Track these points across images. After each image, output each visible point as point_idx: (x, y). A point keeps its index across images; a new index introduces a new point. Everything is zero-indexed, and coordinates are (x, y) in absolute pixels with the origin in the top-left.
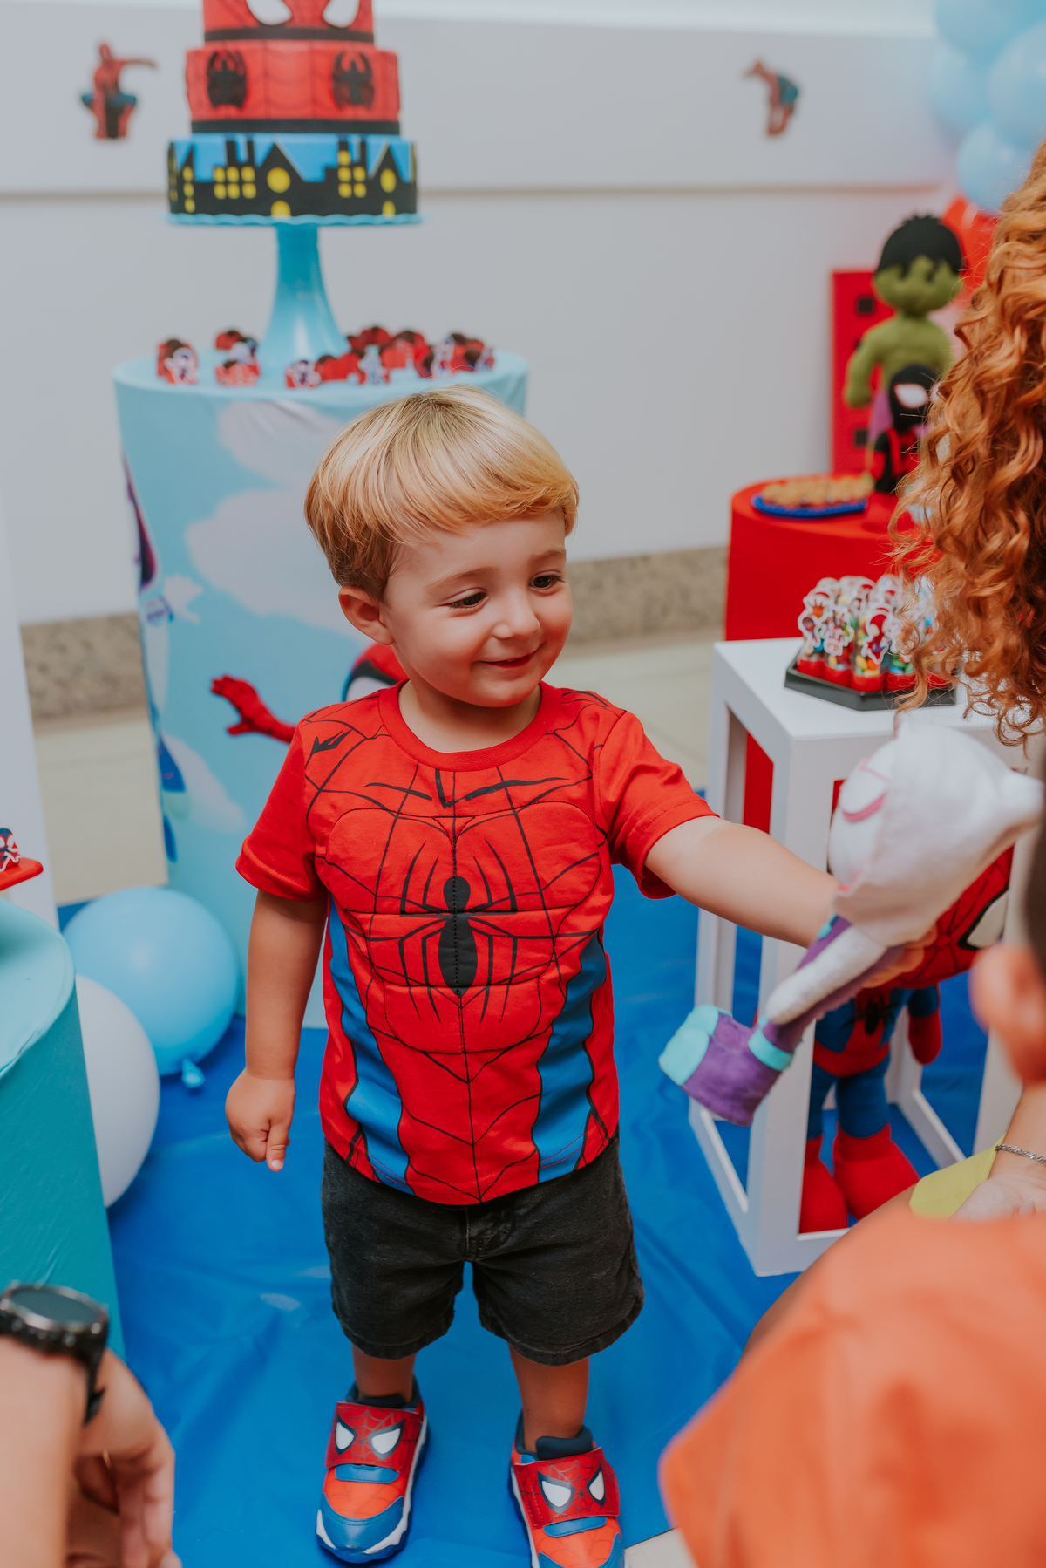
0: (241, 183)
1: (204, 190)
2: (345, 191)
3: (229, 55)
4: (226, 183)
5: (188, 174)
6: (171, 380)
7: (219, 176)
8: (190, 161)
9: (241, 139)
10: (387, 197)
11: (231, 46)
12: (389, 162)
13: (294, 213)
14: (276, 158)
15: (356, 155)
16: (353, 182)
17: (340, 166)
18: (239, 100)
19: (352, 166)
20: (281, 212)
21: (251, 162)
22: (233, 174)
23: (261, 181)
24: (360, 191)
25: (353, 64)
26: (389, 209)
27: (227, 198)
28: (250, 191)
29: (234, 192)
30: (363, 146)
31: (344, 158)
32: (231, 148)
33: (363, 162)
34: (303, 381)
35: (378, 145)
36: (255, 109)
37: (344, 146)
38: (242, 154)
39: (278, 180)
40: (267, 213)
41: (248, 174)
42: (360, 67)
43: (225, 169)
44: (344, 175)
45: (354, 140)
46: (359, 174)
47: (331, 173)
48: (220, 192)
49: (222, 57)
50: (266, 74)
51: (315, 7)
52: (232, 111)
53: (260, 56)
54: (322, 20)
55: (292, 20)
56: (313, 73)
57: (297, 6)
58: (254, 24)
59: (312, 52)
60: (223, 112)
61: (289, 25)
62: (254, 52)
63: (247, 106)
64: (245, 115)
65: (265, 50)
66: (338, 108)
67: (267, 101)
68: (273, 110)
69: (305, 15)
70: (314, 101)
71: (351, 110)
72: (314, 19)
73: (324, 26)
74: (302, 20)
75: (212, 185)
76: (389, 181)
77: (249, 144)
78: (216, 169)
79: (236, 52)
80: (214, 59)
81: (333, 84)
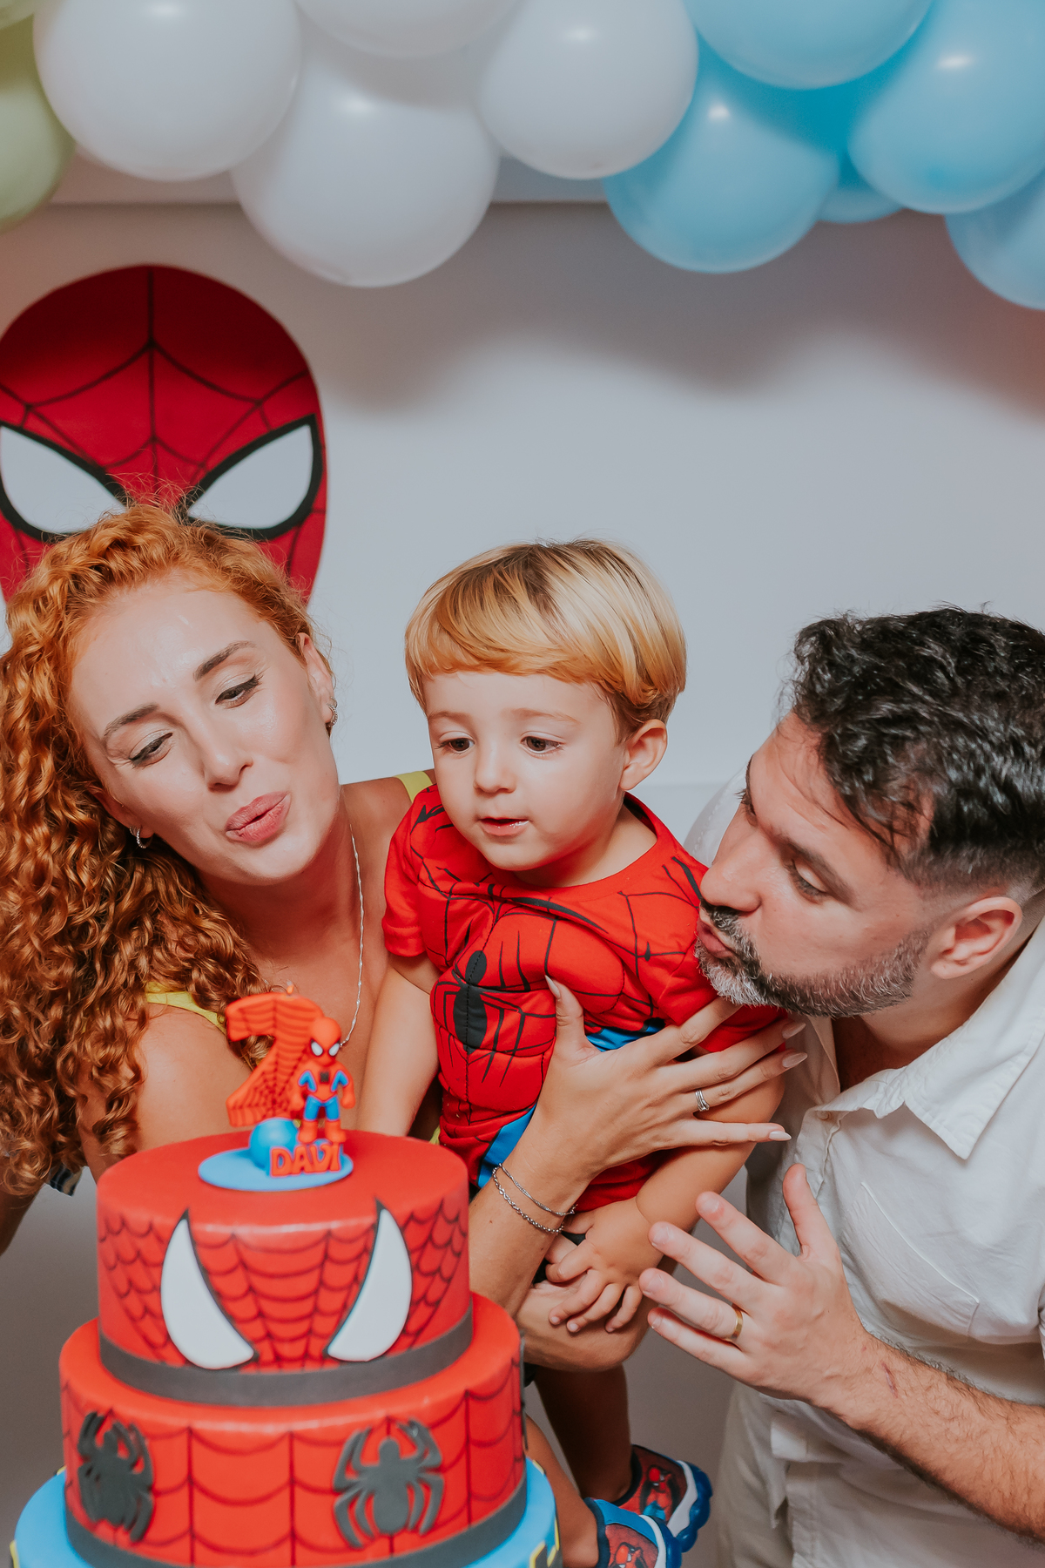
49: (107, 1429)
50: (191, 1482)
51: (309, 1333)
52: (123, 1538)
53: (181, 1442)
54: (325, 1358)
55: (255, 1361)
56: (293, 1482)
57: (269, 1335)
58: (178, 1365)
59: (292, 1437)
60: (104, 1533)
61: (251, 1372)
62: (170, 1435)
63: (153, 1534)
64: (142, 1552)
65: (191, 1433)
66: (350, 1547)
67: (192, 1534)
68: (200, 1551)
69: (286, 1350)
70: (293, 1536)
71: (385, 1543)
72: (305, 1357)
73: (329, 1368)
74: (279, 1360)
79: (131, 1428)
80: (95, 1422)
81: (340, 1500)
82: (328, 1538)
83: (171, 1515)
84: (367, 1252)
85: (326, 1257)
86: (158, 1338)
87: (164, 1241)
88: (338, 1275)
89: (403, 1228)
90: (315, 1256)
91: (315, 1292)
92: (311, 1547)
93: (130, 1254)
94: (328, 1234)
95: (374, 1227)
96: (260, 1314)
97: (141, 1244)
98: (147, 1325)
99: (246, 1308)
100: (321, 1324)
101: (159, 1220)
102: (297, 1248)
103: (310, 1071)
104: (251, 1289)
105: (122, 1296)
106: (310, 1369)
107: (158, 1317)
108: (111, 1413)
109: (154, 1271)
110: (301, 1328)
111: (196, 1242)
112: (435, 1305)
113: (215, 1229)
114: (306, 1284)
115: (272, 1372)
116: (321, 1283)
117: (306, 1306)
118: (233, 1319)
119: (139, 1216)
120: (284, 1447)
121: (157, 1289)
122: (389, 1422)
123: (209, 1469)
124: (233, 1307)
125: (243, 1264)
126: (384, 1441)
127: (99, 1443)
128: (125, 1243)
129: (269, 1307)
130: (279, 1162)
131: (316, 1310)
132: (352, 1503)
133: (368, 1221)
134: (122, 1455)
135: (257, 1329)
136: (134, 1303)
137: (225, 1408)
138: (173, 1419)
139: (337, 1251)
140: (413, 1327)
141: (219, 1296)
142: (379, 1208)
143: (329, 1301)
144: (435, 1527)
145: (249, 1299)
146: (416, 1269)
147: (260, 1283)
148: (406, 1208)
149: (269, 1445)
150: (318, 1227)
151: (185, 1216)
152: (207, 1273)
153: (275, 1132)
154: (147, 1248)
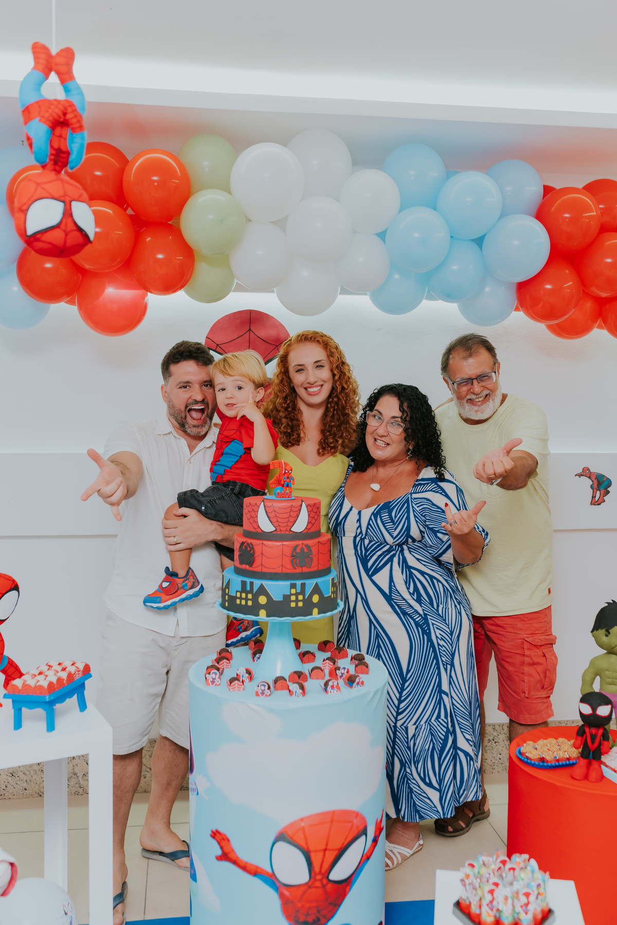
0: (247, 599)
1: (233, 599)
2: (293, 605)
3: (248, 544)
4: (241, 598)
5: (227, 590)
6: (208, 684)
7: (238, 595)
8: (228, 585)
9: (248, 580)
10: (315, 605)
11: (249, 541)
12: (317, 590)
13: (268, 616)
14: (262, 591)
15: (299, 590)
16: (297, 601)
17: (291, 594)
18: (251, 564)
19: (297, 594)
20: (263, 613)
21: (251, 591)
22: (244, 595)
23: (255, 598)
24: (300, 604)
25: (302, 550)
26: (315, 611)
27: (240, 605)
28: (250, 603)
29: (243, 602)
30: (303, 585)
31: (293, 591)
32: (244, 584)
33: (303, 592)
34: (263, 693)
35: (310, 584)
36: (257, 567)
37: (293, 586)
38: (248, 588)
39: (263, 600)
40: (258, 615)
41: (250, 596)
42: (306, 550)
43: (241, 592)
44: (293, 598)
45: (299, 583)
46: (300, 597)
47: (287, 598)
48: (238, 601)
49: (245, 544)
50: (262, 554)
51: (287, 525)
52: (247, 567)
53: (260, 547)
54: (290, 531)
56: (283, 554)
57: (279, 525)
58: (260, 531)
59: (283, 545)
60: (244, 566)
61: (275, 532)
62: (258, 546)
63: (253, 566)
64: (252, 570)
65: (263, 543)
66: (294, 568)
67: (262, 564)
68: (264, 570)
69: (282, 529)
70: (282, 565)
71: (300, 569)
72: (287, 530)
73: (291, 533)
74: (281, 531)
75: (236, 598)
76: (316, 598)
77: (252, 584)
78: (237, 591)
79: (251, 543)
80: (243, 544)
81: (292, 558)
82: (289, 566)
83: (257, 561)
84: (300, 510)
85: (291, 510)
86: (256, 527)
87: (258, 507)
88: (294, 514)
89: (307, 507)
90: (289, 509)
91: (289, 517)
92: (286, 568)
93: (251, 510)
94: (292, 507)
95: (301, 505)
96: (277, 521)
97: (253, 507)
98: (254, 525)
99: (274, 520)
100: (290, 524)
101: (258, 502)
102: (285, 508)
103: (285, 476)
104: (275, 516)
105: (249, 520)
106: (287, 533)
107: (256, 522)
108: (246, 541)
109: (256, 513)
110: (286, 524)
111: (265, 506)
112: (313, 524)
113: (268, 504)
114: (287, 515)
115: (278, 533)
116: (290, 515)
117: (287, 520)
118: (271, 522)
119: (253, 502)
120: (281, 547)
121: (256, 516)
122: (302, 544)
123: (267, 552)
124: (271, 519)
125: (275, 511)
127: (243, 548)
129: (279, 520)
130: (279, 495)
131: (289, 521)
132: (294, 560)
133: (300, 504)
134: (249, 549)
135: (276, 524)
137: (269, 539)
138: (260, 542)
139: (294, 509)
140: (308, 528)
141: (269, 517)
142: (302, 501)
143: (292, 520)
145: (275, 518)
146: (309, 515)
147: (277, 515)
148: (308, 503)
149: (278, 546)
150: (290, 504)
151: (263, 501)
152: (266, 512)
153: (279, 489)
154: (255, 508)
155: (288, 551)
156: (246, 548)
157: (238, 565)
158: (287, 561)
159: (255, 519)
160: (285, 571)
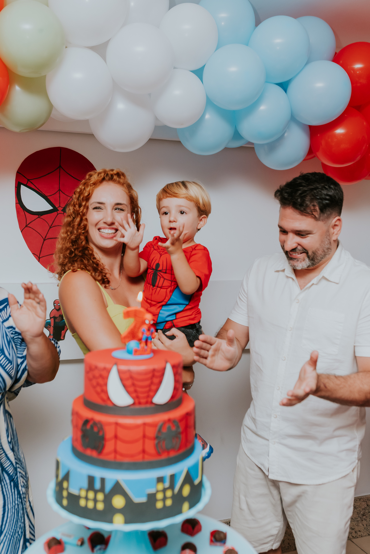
0: (95, 501)
1: (74, 499)
2: (159, 505)
3: (95, 423)
4: (87, 498)
5: (65, 485)
7: (83, 494)
8: (67, 477)
10: (185, 500)
12: (188, 479)
13: (127, 522)
14: (118, 489)
15: (167, 484)
16: (164, 499)
17: (157, 492)
18: (99, 449)
19: (164, 490)
20: (118, 521)
21: (102, 489)
22: (91, 495)
23: (108, 500)
24: (169, 503)
25: (169, 428)
26: (186, 506)
27: (86, 507)
28: (100, 506)
29: (91, 505)
30: (173, 477)
31: (160, 487)
32: (91, 480)
33: (172, 487)
35: (181, 470)
36: (108, 455)
37: (160, 480)
38: (98, 485)
39: (118, 502)
40: (111, 521)
41: (100, 496)
42: (173, 428)
43: (87, 491)
44: (160, 496)
46: (168, 493)
47: (152, 498)
48: (82, 503)
49: (91, 423)
50: (116, 437)
51: (148, 396)
52: (94, 453)
53: (113, 427)
54: (152, 403)
55: (134, 404)
56: (144, 436)
57: (138, 397)
58: (110, 405)
59: (145, 424)
60: (89, 452)
61: (132, 407)
62: (110, 424)
63: (104, 452)
64: (102, 457)
65: (117, 424)
66: (159, 454)
67: (115, 451)
68: (118, 457)
69: (143, 401)
70: (144, 451)
71: (166, 454)
72: (147, 403)
73: (153, 406)
74: (140, 403)
75: (78, 498)
76: (186, 491)
77: (103, 480)
78: (80, 489)
80: (87, 422)
81: (156, 442)
82: (153, 452)
83: (109, 446)
84: (163, 374)
85: (153, 376)
86: (105, 398)
87: (108, 371)
88: (156, 380)
89: (173, 368)
90: (150, 375)
91: (149, 386)
92: (148, 454)
93: (98, 376)
94: (154, 370)
95: (165, 368)
96: (136, 391)
97: (101, 373)
98: (103, 395)
99: (132, 389)
100: (151, 394)
101: (108, 366)
102: (146, 373)
103: (144, 328)
104: (133, 385)
105: (94, 387)
106: (148, 406)
107: (106, 392)
108: (92, 419)
109: (105, 379)
110: (145, 395)
111: (120, 372)
112: (178, 390)
113: (123, 368)
114: (147, 383)
115: (137, 407)
116: (152, 383)
117: (147, 389)
118: (129, 392)
119: (101, 365)
120: (142, 427)
121: (106, 384)
122: (169, 420)
123: (121, 433)
124: (128, 389)
125: (131, 378)
126: (168, 425)
127: (88, 427)
128: (96, 373)
129: (139, 389)
130: (136, 352)
131: (150, 390)
132: (159, 443)
133: (163, 365)
134: (96, 430)
135: (134, 395)
136: (99, 389)
137: (125, 416)
138: (111, 419)
139: (157, 374)
140: (174, 395)
141: (125, 386)
142: (166, 362)
143: (154, 387)
144: (180, 448)
146: (175, 380)
147: (137, 383)
148: (173, 363)
149: (137, 427)
150: (151, 367)
151: (115, 364)
152: (122, 380)
153: (133, 344)
154: (104, 373)
155: (151, 432)
156: (92, 428)
157: (80, 449)
158: (150, 446)
159: (104, 388)
160: (148, 459)
